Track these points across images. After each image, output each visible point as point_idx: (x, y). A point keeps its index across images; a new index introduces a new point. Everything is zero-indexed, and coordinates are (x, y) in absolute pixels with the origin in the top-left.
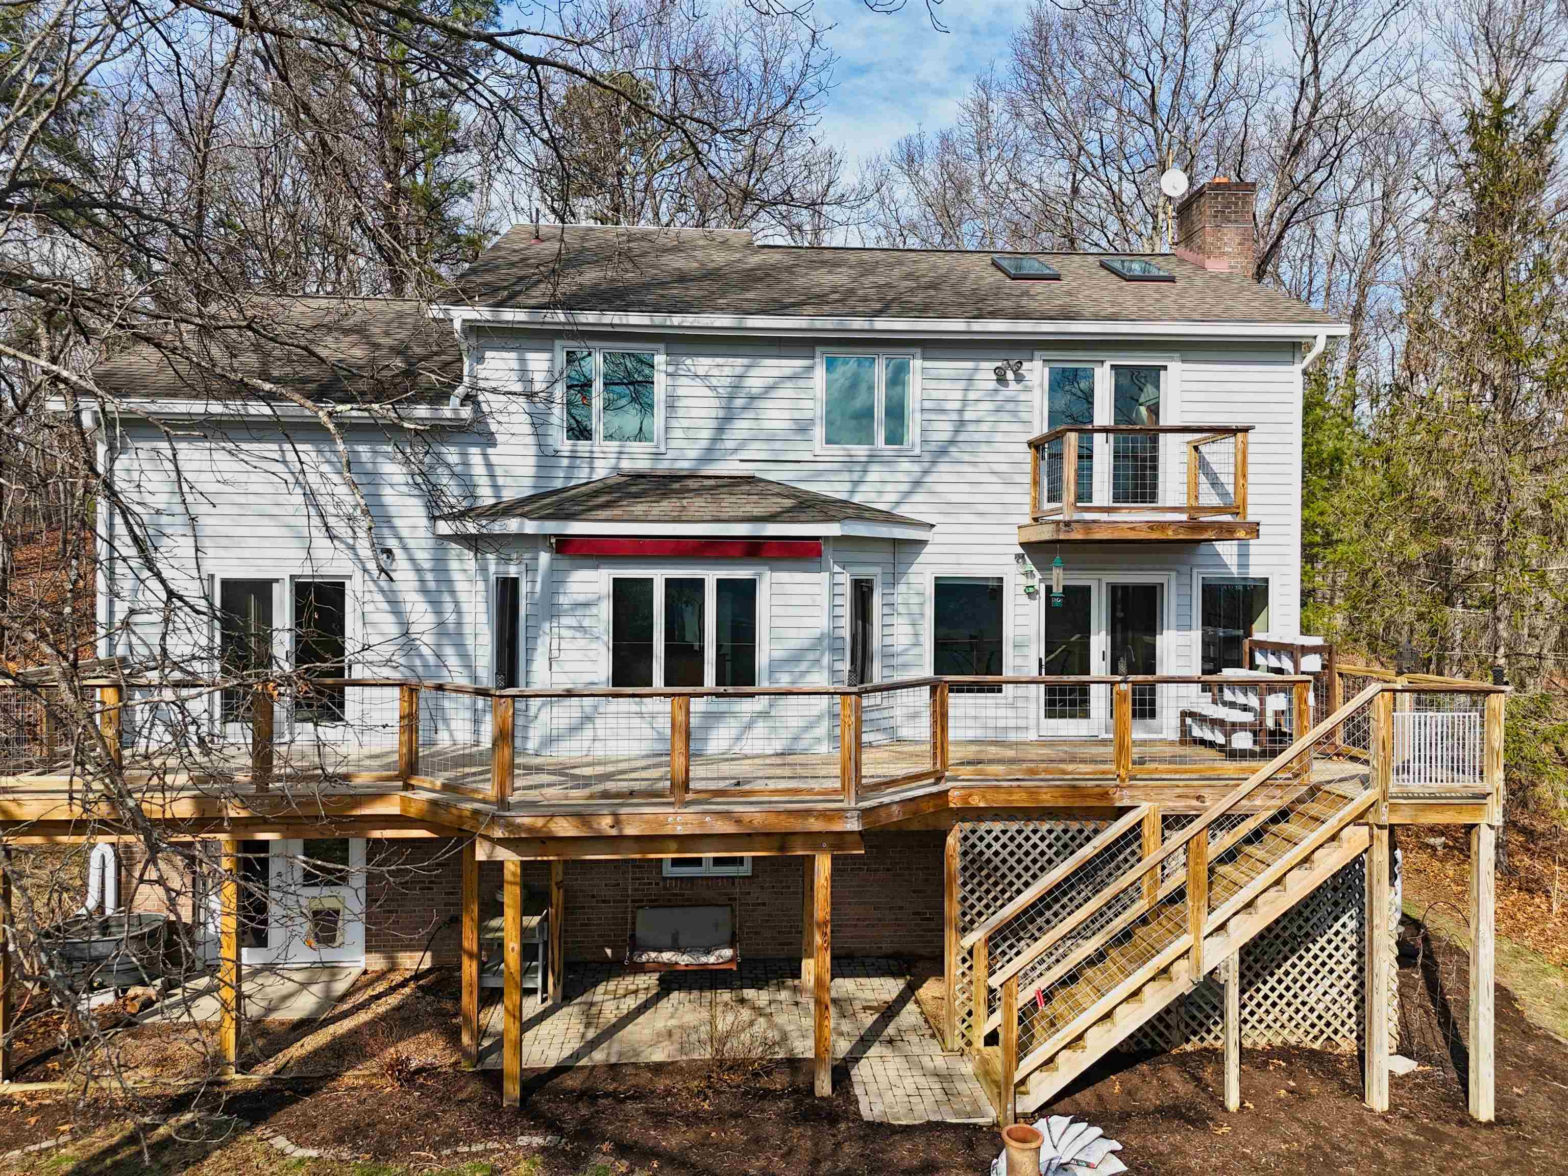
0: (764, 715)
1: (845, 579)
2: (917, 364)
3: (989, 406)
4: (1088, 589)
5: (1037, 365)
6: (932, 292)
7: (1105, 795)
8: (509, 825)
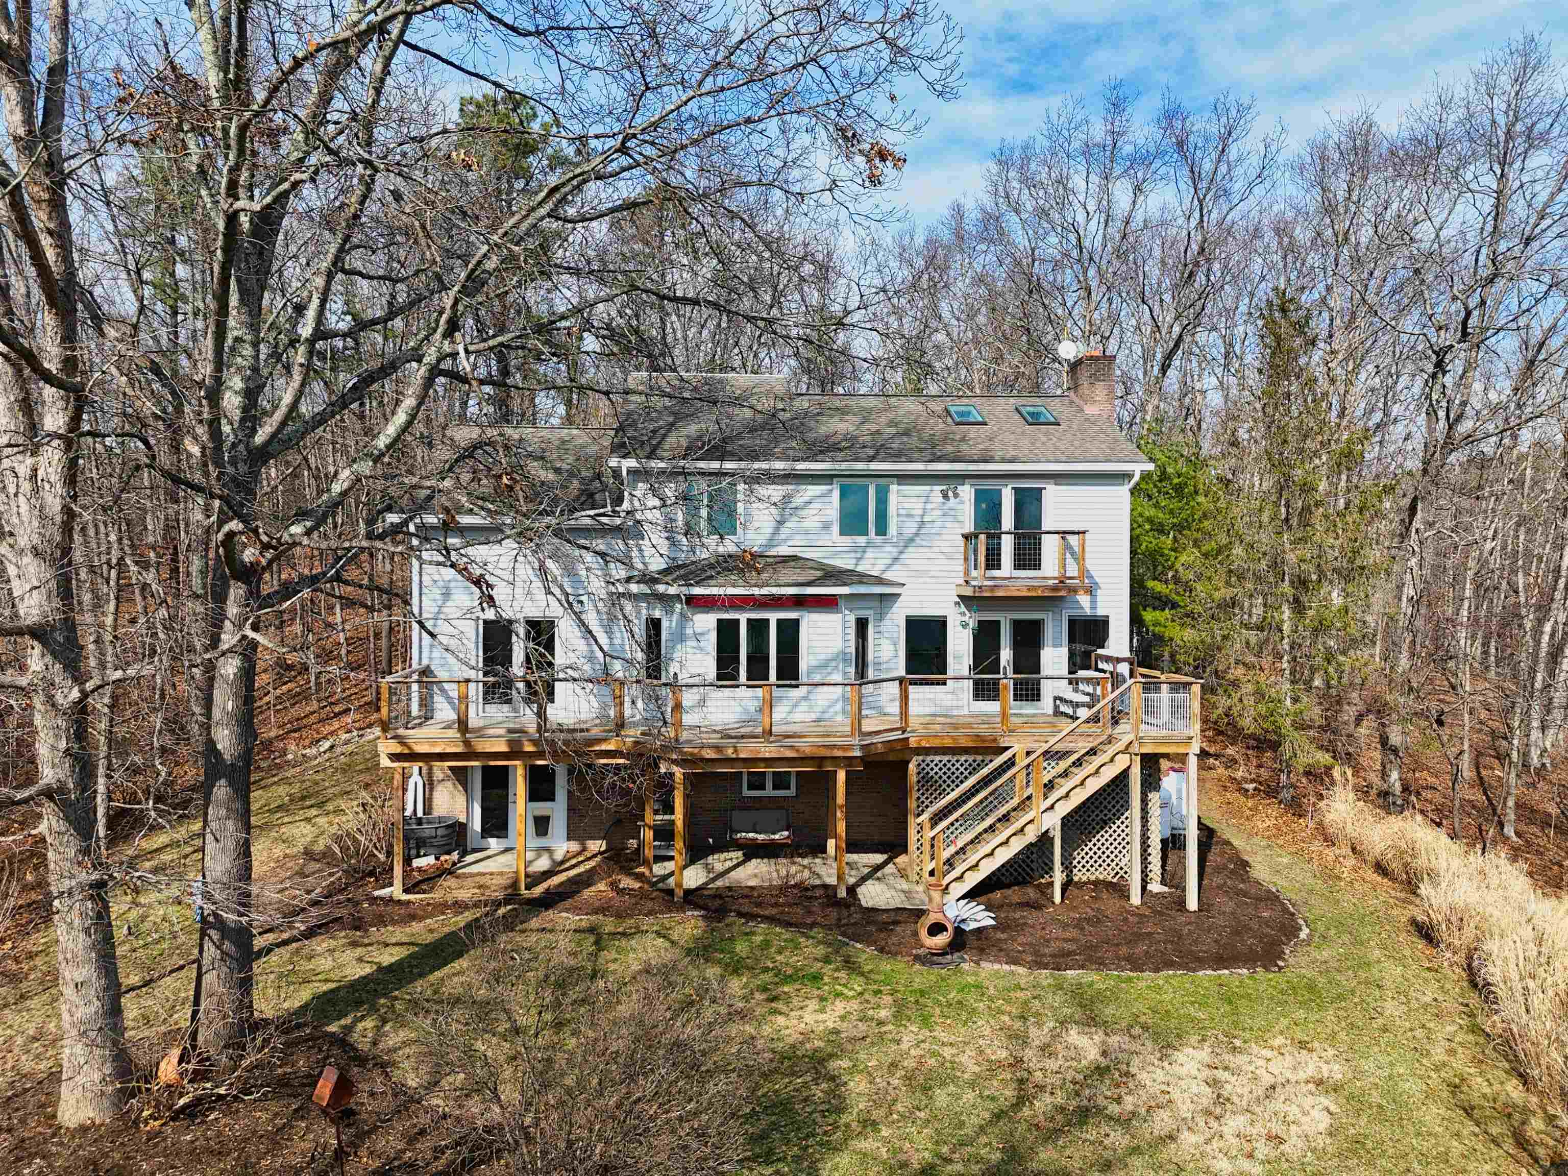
0: (805, 698)
1: (852, 618)
2: (894, 488)
3: (940, 513)
4: (998, 622)
5: (967, 487)
6: (905, 439)
7: (995, 740)
8: (681, 752)
